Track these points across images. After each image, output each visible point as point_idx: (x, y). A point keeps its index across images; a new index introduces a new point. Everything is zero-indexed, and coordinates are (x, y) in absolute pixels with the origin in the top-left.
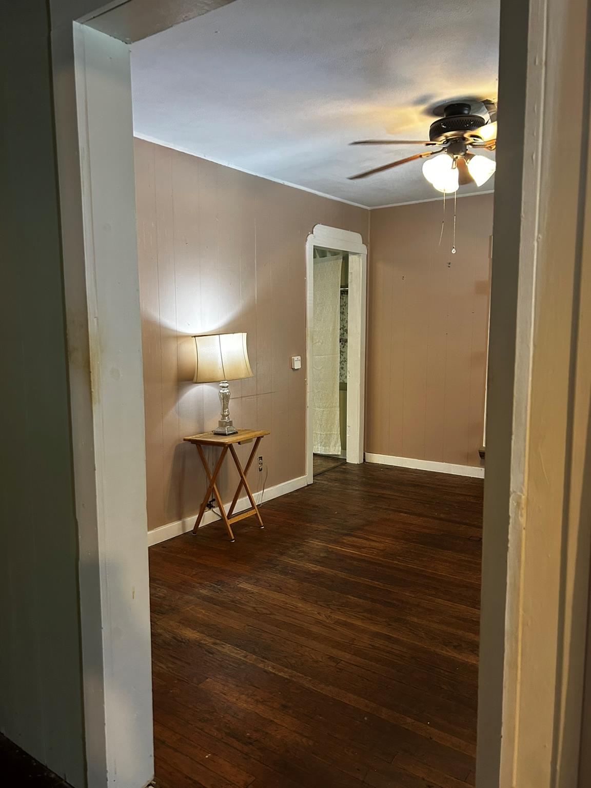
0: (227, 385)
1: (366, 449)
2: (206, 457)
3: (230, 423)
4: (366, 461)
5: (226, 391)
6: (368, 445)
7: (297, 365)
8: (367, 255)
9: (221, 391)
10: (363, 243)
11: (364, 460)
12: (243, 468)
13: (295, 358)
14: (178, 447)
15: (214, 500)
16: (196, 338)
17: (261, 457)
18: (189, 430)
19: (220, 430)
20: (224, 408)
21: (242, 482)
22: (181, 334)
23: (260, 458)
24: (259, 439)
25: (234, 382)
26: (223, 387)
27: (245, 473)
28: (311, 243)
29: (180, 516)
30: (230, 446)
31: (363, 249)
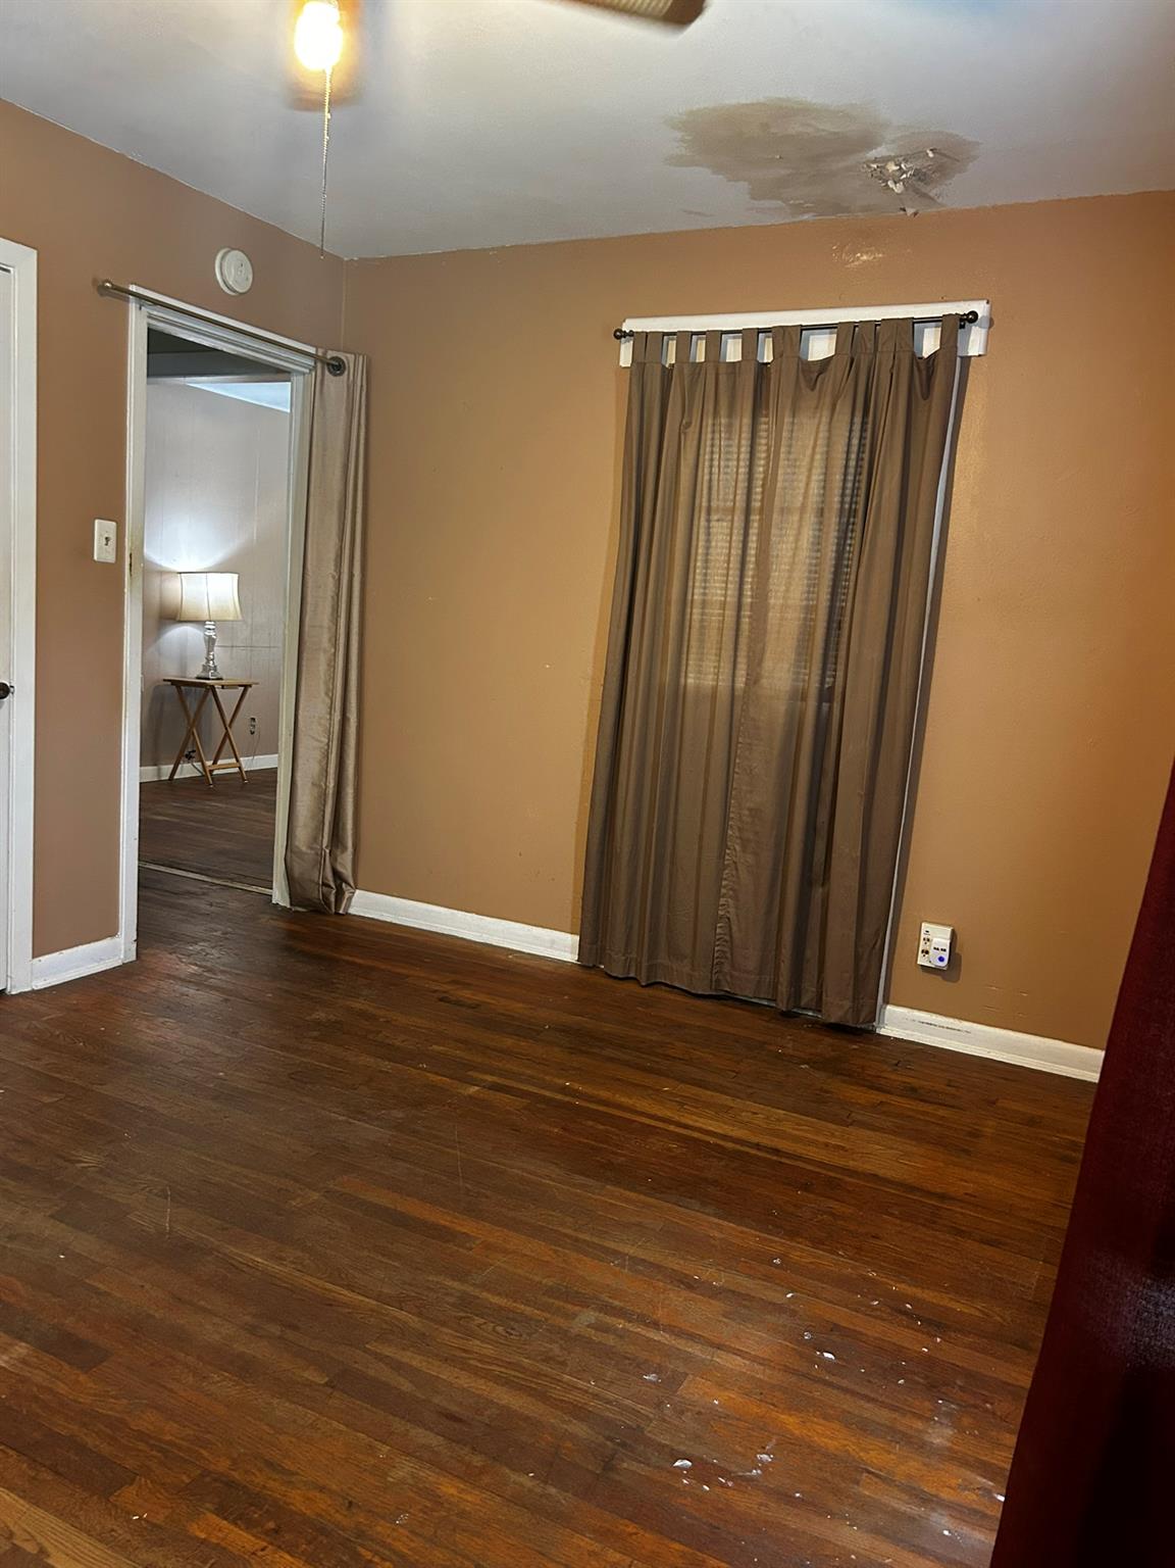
0: (213, 627)
2: (188, 704)
3: (215, 668)
5: (212, 633)
9: (206, 633)
12: (228, 720)
15: (194, 751)
16: (182, 575)
19: (203, 675)
20: (209, 652)
21: (227, 735)
22: (164, 570)
25: (220, 623)
26: (209, 629)
27: (230, 725)
30: (213, 687)
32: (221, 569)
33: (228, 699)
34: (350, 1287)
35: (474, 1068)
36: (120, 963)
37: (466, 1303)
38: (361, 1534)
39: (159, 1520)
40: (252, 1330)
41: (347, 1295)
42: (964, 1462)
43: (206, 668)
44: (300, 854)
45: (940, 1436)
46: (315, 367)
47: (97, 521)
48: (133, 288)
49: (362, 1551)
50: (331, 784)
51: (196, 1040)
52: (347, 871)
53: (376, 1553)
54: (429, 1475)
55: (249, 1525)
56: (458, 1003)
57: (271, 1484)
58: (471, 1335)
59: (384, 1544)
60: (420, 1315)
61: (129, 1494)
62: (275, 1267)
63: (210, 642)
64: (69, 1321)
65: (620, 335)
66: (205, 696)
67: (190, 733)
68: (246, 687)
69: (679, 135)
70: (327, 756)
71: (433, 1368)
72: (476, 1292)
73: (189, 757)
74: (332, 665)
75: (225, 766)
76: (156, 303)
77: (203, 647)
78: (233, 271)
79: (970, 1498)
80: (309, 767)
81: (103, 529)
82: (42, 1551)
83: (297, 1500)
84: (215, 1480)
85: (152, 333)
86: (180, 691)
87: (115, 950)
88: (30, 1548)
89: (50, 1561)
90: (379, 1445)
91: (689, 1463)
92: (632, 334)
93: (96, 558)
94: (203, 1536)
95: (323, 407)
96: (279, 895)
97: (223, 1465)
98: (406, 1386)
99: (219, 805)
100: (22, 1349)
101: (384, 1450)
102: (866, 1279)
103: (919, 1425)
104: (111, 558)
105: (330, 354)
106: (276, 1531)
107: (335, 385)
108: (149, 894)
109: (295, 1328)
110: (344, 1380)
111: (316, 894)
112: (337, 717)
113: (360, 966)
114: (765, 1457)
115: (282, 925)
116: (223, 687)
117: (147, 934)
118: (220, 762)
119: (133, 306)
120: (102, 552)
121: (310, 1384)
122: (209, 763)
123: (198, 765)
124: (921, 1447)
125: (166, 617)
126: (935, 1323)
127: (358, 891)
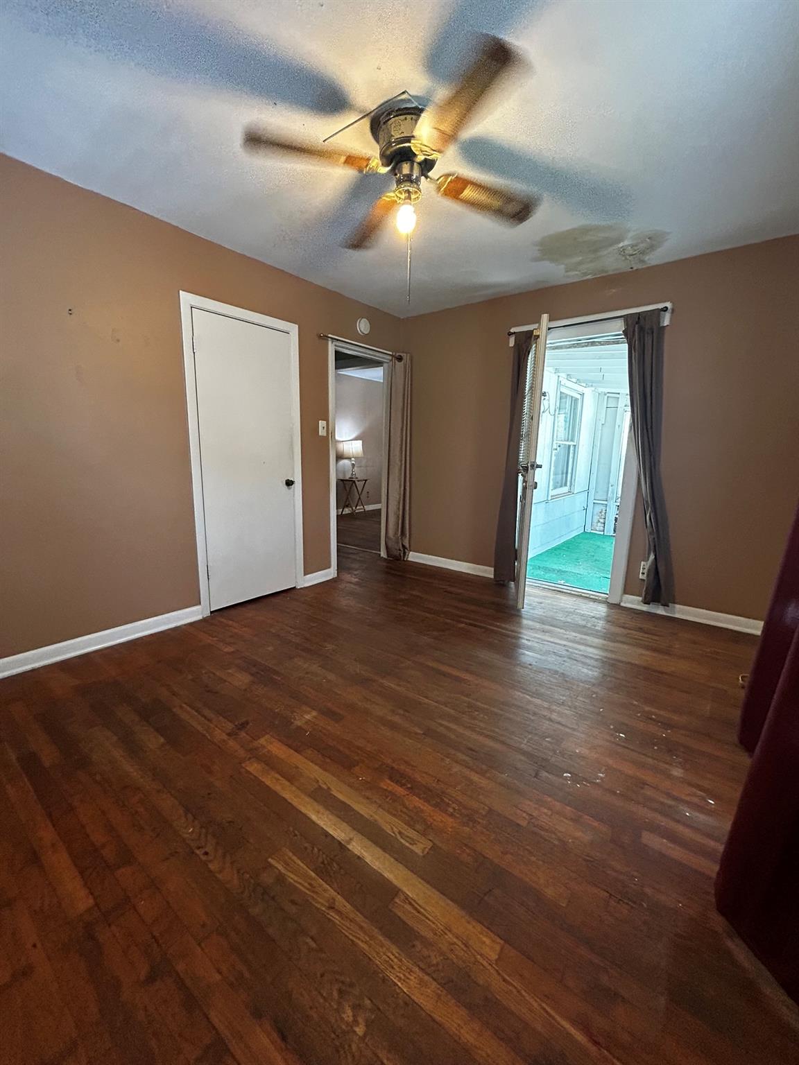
2: (346, 487)
3: (355, 475)
15: (349, 504)
19: (352, 477)
20: (353, 469)
25: (356, 458)
27: (361, 494)
30: (355, 481)
32: (356, 439)
33: (360, 485)
34: (427, 697)
35: (461, 617)
36: (331, 578)
37: (470, 706)
38: (443, 792)
39: (369, 780)
40: (393, 711)
41: (426, 701)
42: (690, 784)
43: (352, 474)
44: (391, 539)
45: (677, 772)
46: (392, 360)
47: (320, 422)
48: (330, 335)
49: (445, 799)
50: (401, 513)
51: (360, 606)
52: (407, 546)
53: (450, 800)
54: (467, 772)
55: (402, 785)
56: (451, 593)
57: (407, 770)
58: (475, 718)
59: (451, 796)
60: (453, 709)
61: (357, 769)
62: (398, 688)
63: (353, 465)
64: (329, 705)
65: (510, 334)
66: (352, 484)
67: (347, 498)
68: (366, 481)
69: (537, 248)
70: (399, 503)
71: (461, 730)
72: (474, 702)
73: (347, 506)
74: (400, 470)
75: (359, 509)
76: (338, 340)
77: (351, 467)
78: (363, 326)
79: (696, 800)
80: (392, 507)
81: (322, 424)
82: (329, 788)
83: (418, 777)
84: (387, 766)
85: (337, 353)
86: (344, 484)
87: (330, 573)
88: (324, 787)
89: (332, 793)
90: (446, 759)
91: (569, 775)
92: (514, 333)
93: (320, 434)
94: (385, 788)
95: (395, 374)
96: (383, 554)
97: (389, 762)
98: (453, 737)
99: (358, 523)
100: (314, 713)
101: (448, 760)
102: (632, 704)
103: (667, 766)
104: (325, 435)
105: (398, 354)
106: (411, 788)
107: (399, 365)
108: (342, 554)
109: (408, 712)
110: (429, 732)
111: (396, 553)
112: (402, 488)
113: (414, 579)
114: (601, 775)
115: (385, 564)
116: (358, 481)
117: (340, 567)
118: (358, 508)
119: (330, 342)
120: (322, 432)
121: (416, 734)
122: (354, 508)
123: (350, 509)
124: (669, 776)
125: (340, 457)
126: (667, 725)
127: (411, 553)
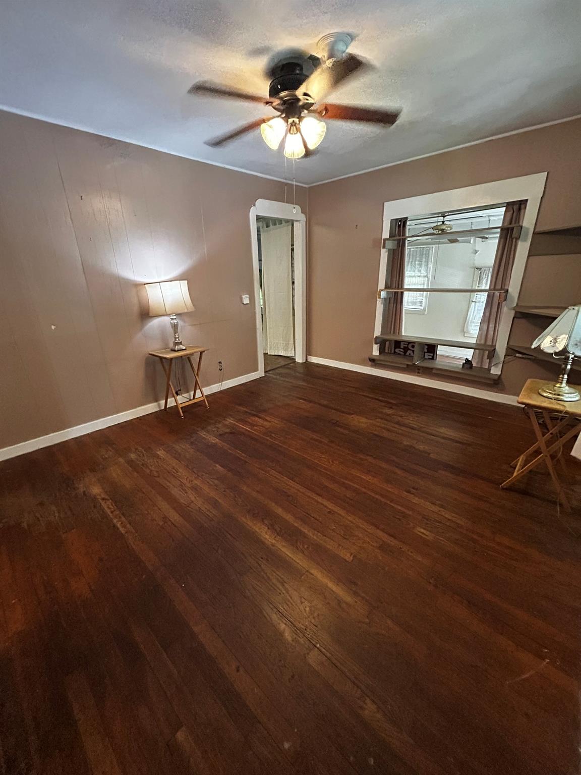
0: (175, 317)
1: (308, 354)
3: (181, 343)
4: (308, 360)
5: (175, 321)
6: (308, 351)
7: (246, 301)
8: (306, 222)
9: (172, 322)
10: (302, 212)
11: (306, 360)
13: (244, 296)
14: (147, 359)
16: (146, 285)
17: (221, 362)
18: (155, 348)
19: (174, 348)
20: (175, 333)
21: (197, 380)
22: (138, 283)
23: (219, 362)
24: (201, 353)
25: (180, 315)
26: (173, 319)
27: (197, 375)
28: (253, 214)
29: (156, 400)
31: (303, 218)
63: (175, 327)
77: (171, 330)
125: (144, 315)
